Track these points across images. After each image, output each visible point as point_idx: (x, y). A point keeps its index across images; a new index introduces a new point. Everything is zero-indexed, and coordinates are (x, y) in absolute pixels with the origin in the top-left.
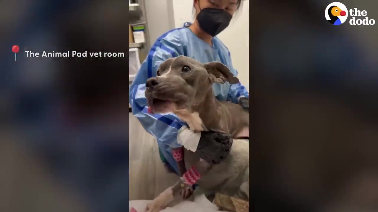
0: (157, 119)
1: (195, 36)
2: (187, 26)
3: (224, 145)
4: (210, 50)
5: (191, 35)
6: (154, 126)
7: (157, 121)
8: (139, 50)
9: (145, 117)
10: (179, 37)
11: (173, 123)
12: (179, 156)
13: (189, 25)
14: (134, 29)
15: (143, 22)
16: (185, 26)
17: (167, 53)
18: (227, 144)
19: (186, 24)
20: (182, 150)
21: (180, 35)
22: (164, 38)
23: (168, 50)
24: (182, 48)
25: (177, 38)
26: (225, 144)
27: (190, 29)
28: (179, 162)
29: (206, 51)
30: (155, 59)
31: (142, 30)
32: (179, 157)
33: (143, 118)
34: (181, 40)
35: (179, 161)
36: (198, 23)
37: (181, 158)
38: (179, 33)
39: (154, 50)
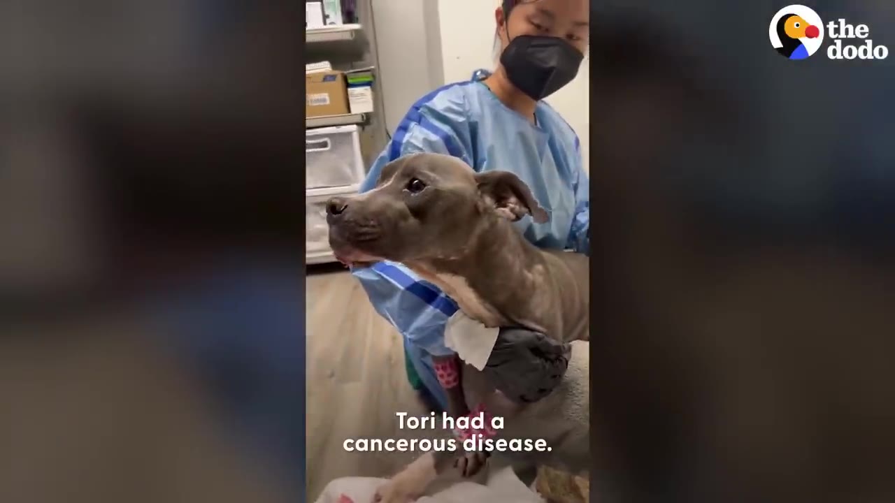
0: (402, 288)
1: (497, 101)
2: (480, 78)
3: (549, 362)
4: (532, 134)
5: (488, 99)
6: (395, 302)
7: (403, 292)
8: (361, 128)
9: (377, 281)
10: (461, 102)
11: (438, 299)
12: (449, 375)
13: (484, 76)
14: (350, 81)
15: (371, 65)
16: (475, 78)
17: (434, 137)
18: (558, 363)
19: (478, 73)
20: (456, 363)
21: (464, 97)
22: (428, 104)
23: (435, 130)
24: (467, 127)
25: (458, 104)
26: (552, 362)
27: (486, 85)
28: (451, 390)
29: (522, 137)
30: (406, 149)
31: (369, 84)
32: (451, 379)
33: (373, 281)
34: (467, 108)
35: (450, 387)
36: (505, 72)
37: (455, 380)
38: (461, 94)
39: (404, 128)
